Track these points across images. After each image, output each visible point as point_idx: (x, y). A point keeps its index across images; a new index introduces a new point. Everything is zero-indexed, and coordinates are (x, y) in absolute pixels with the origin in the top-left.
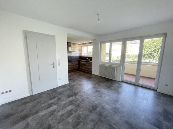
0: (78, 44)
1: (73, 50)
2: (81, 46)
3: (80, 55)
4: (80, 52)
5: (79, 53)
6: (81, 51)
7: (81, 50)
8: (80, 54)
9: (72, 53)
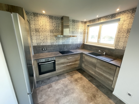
0: (82, 22)
1: (73, 32)
2: (86, 26)
3: (84, 41)
4: (84, 37)
5: (82, 38)
6: (86, 35)
7: (86, 32)
8: (84, 39)
9: (71, 38)
